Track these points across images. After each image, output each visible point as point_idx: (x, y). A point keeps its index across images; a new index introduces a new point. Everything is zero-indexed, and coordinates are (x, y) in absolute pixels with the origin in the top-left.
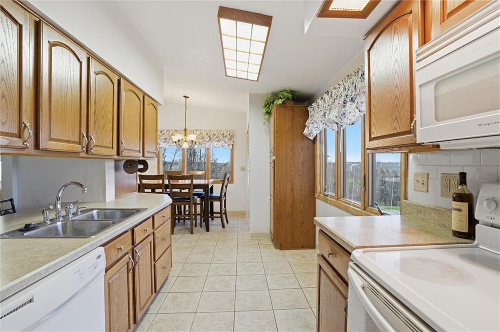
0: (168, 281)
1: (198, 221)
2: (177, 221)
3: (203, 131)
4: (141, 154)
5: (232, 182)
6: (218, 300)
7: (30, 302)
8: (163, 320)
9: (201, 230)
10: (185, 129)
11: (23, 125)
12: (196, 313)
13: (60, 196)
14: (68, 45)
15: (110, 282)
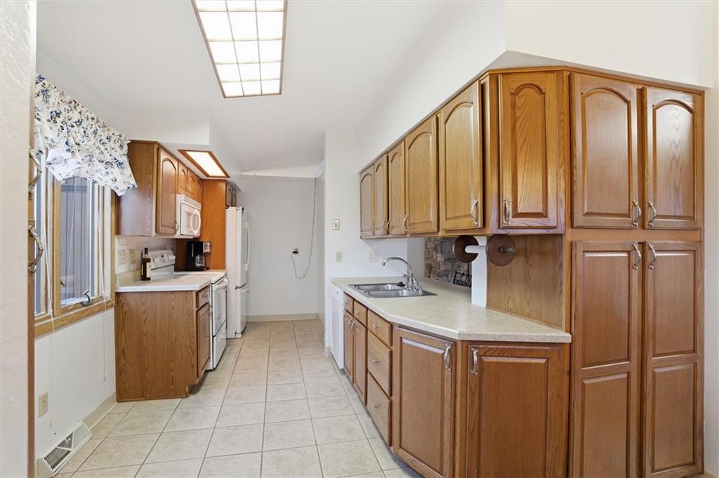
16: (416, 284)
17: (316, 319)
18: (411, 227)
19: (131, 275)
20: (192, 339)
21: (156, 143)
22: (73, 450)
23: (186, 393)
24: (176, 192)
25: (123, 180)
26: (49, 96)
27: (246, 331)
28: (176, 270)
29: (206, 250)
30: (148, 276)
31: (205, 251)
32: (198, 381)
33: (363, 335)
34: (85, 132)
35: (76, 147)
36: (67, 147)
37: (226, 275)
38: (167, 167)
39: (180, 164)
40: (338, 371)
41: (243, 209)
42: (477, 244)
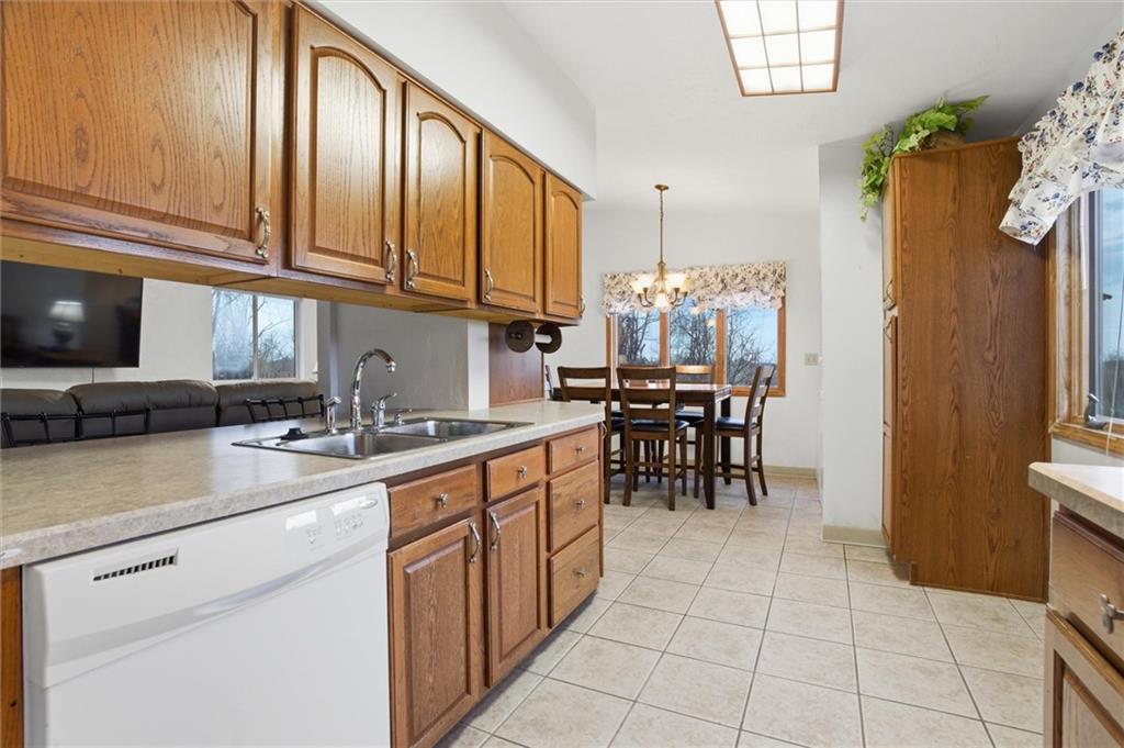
0: (590, 608)
1: (690, 484)
2: (642, 479)
3: (707, 270)
4: (538, 306)
5: (781, 392)
6: (699, 685)
7: (171, 562)
8: (555, 697)
9: (697, 503)
10: (662, 262)
11: (257, 215)
12: (635, 702)
13: (358, 379)
14: (355, 54)
15: (409, 571)
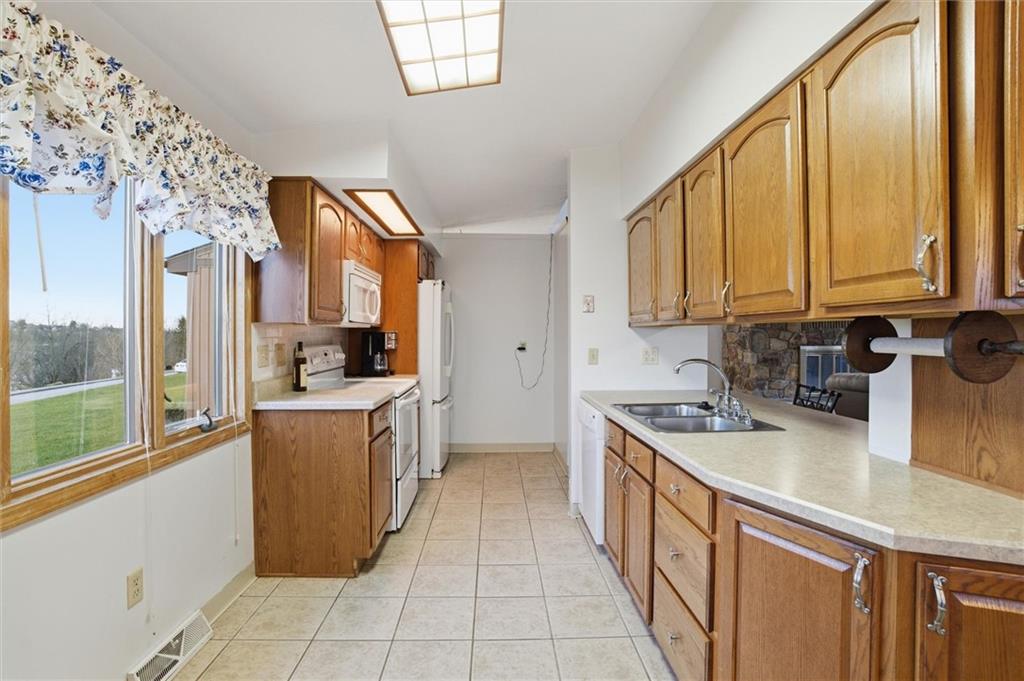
16: (738, 408)
17: (553, 453)
18: (738, 303)
19: (277, 383)
20: (362, 485)
21: (310, 178)
22: (182, 659)
23: (354, 570)
24: (342, 257)
25: (260, 236)
26: (133, 97)
27: (448, 466)
28: (347, 375)
29: (390, 345)
30: (302, 385)
31: (387, 346)
32: (371, 553)
33: (646, 497)
34: (196, 159)
35: (178, 180)
36: (163, 181)
37: (418, 383)
38: (328, 218)
39: (349, 215)
40: (594, 548)
41: (443, 283)
42: (895, 335)
